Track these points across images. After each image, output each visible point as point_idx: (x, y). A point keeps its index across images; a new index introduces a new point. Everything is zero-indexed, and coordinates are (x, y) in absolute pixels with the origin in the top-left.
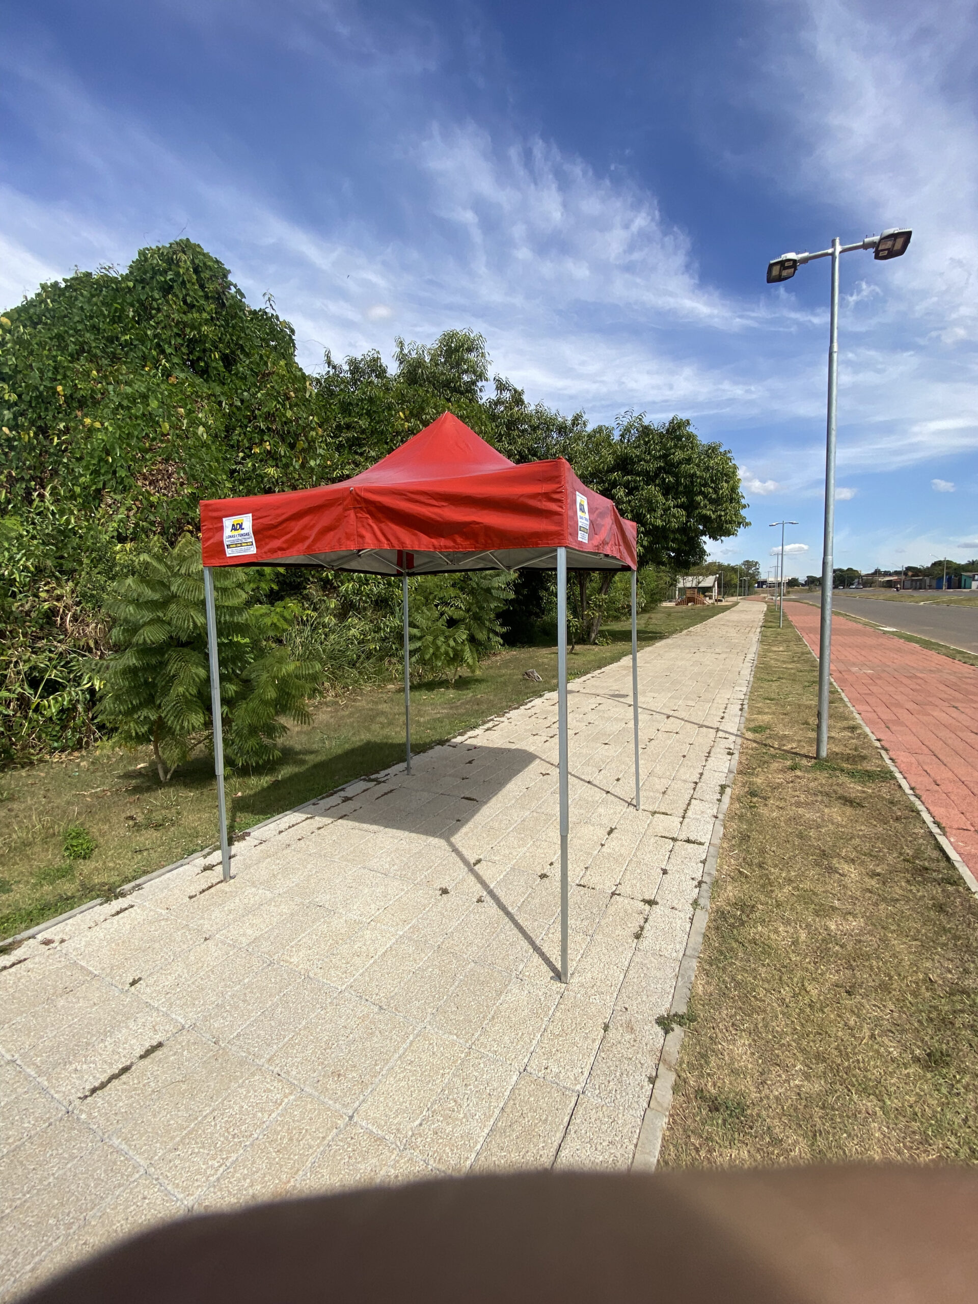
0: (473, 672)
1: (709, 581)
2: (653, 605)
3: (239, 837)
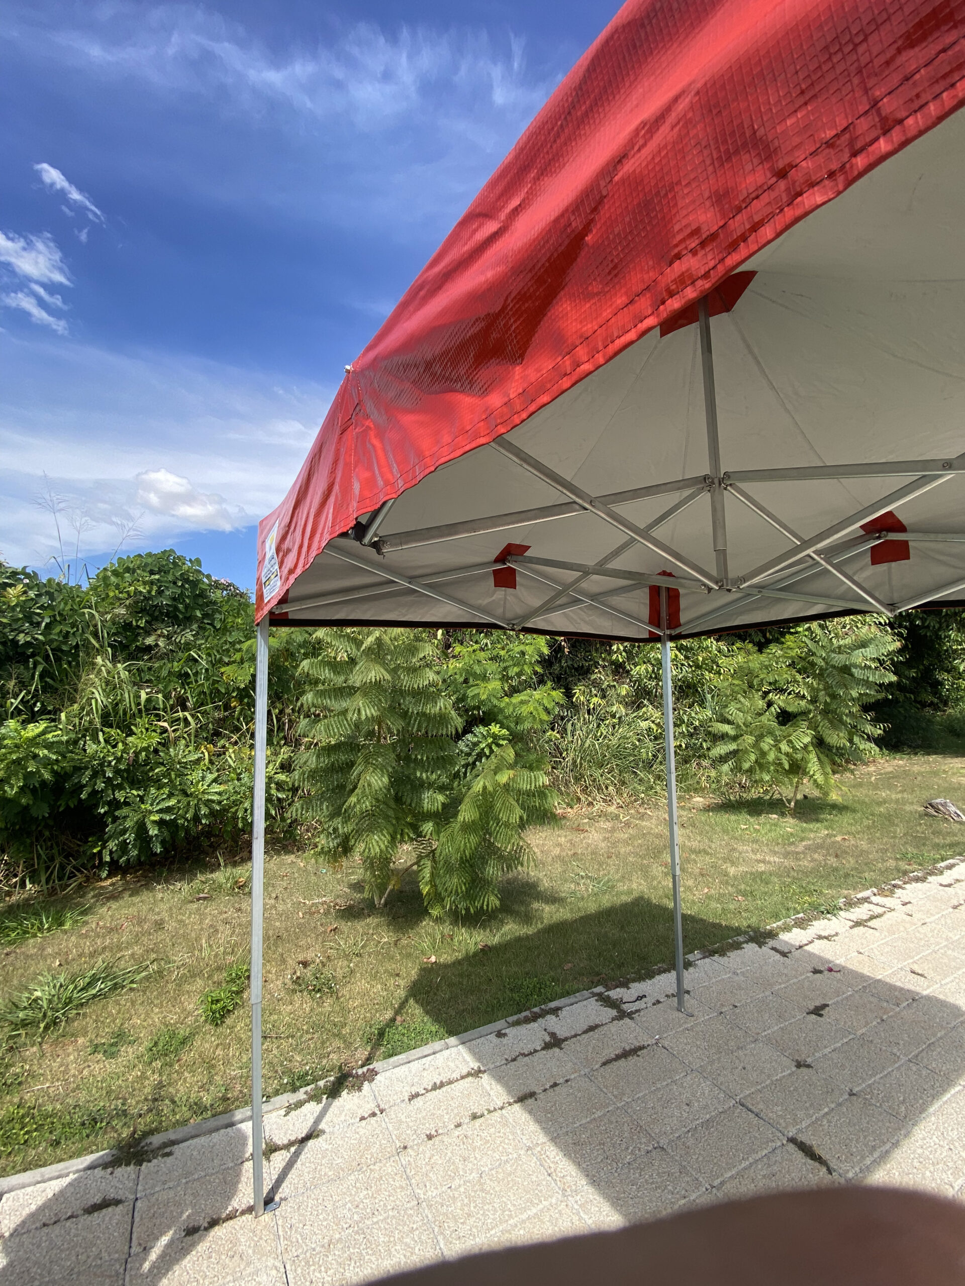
0: (825, 792)
3: (357, 1076)
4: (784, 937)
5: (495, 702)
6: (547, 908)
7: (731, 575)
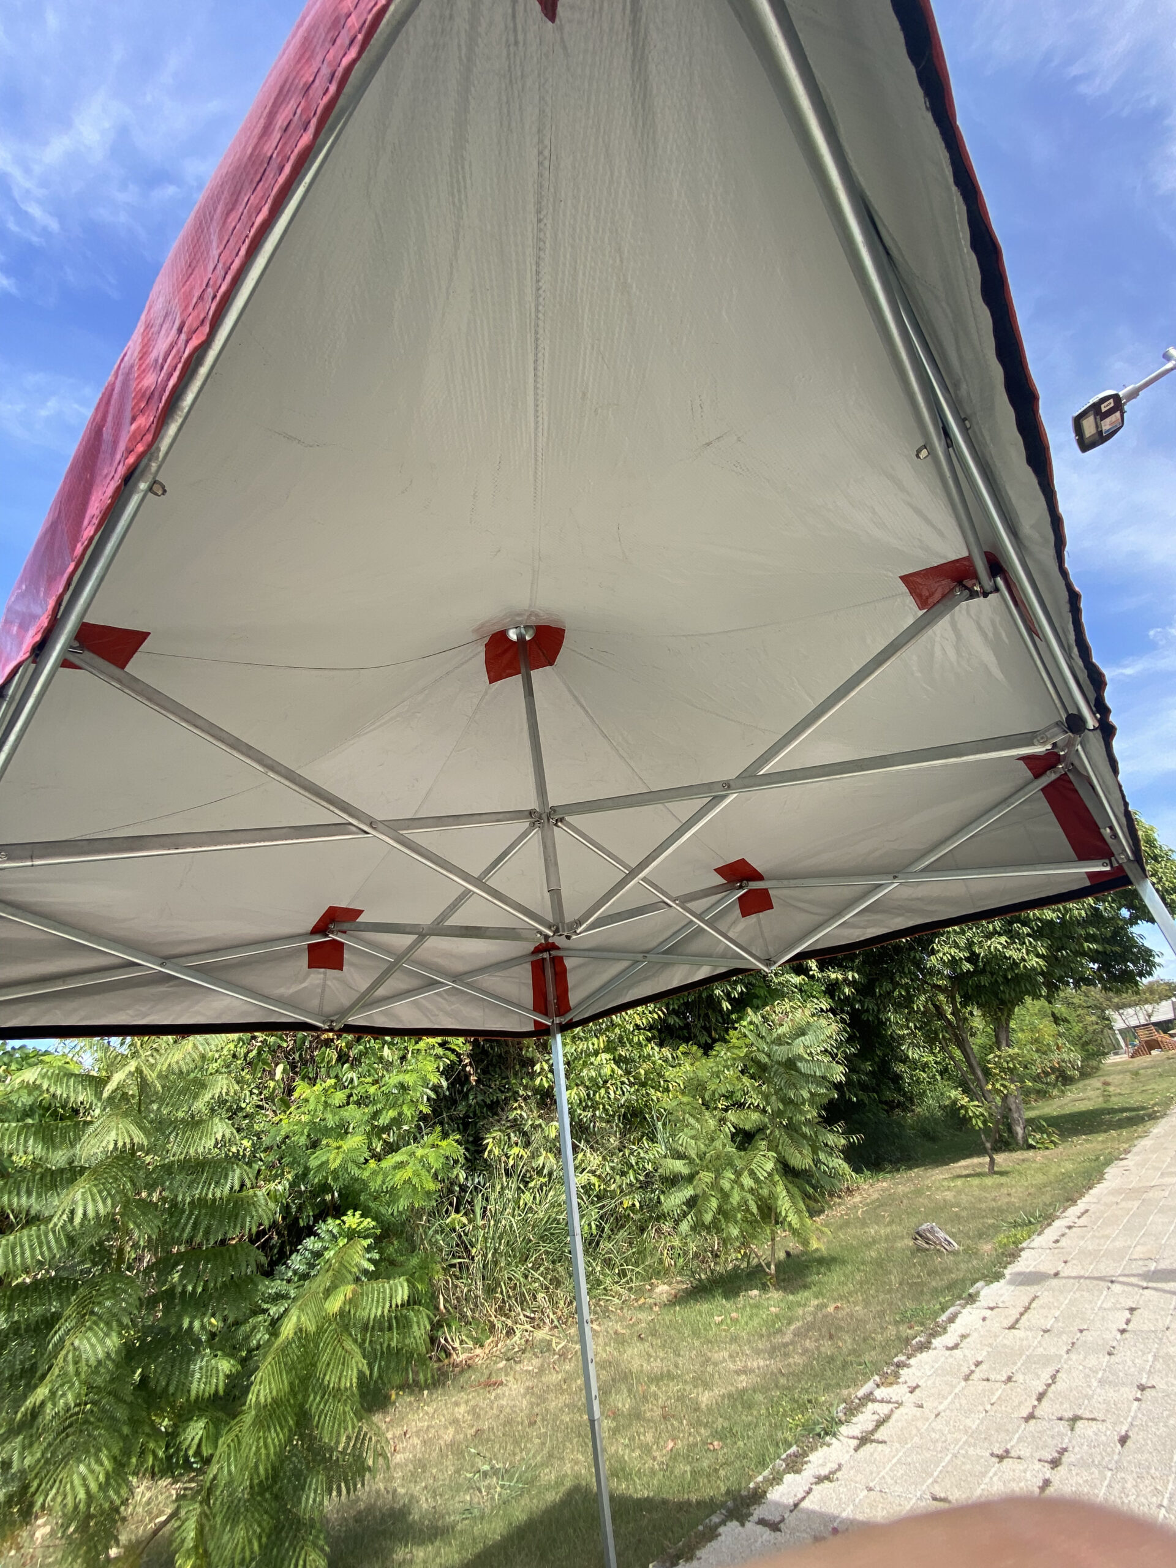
0: (808, 1242)
1: (1164, 1010)
4: (774, 1494)
7: (569, 918)
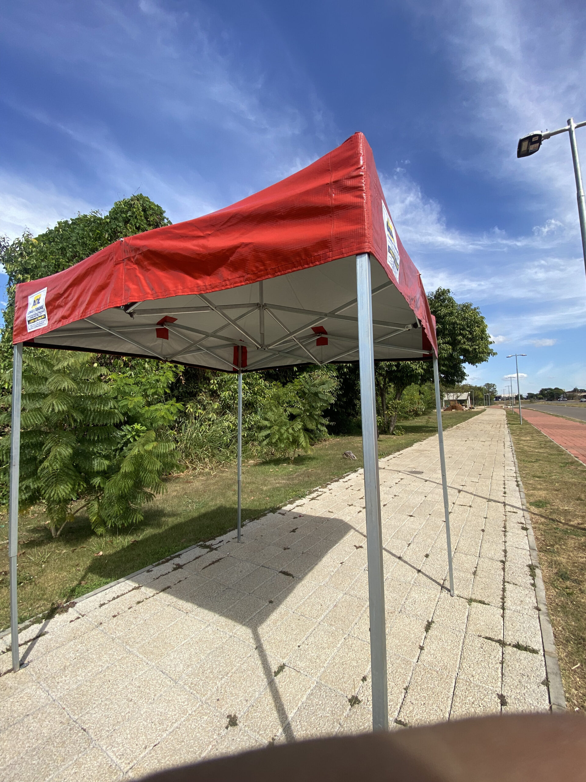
0: (306, 452)
1: (464, 396)
2: (429, 410)
3: (63, 607)
4: (284, 508)
5: (139, 410)
6: (170, 520)
7: (266, 343)
